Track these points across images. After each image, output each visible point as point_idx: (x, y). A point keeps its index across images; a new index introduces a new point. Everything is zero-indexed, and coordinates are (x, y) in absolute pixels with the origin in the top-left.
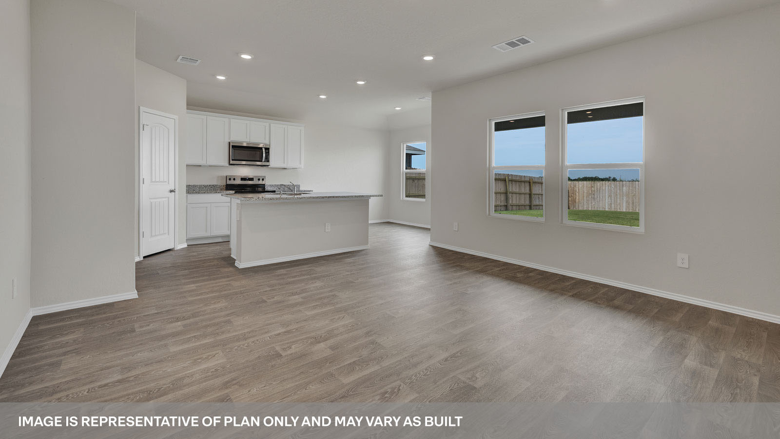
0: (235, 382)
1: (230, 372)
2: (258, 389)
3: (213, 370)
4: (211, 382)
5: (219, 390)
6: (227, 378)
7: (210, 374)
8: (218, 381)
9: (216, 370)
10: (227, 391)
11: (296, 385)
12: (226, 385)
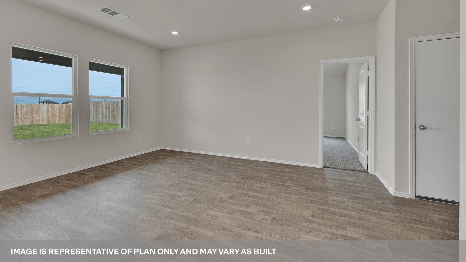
0: (305, 220)
1: (304, 226)
2: (298, 212)
3: (312, 233)
4: (316, 227)
5: (314, 221)
6: (308, 224)
7: (315, 232)
8: (312, 225)
9: (310, 232)
10: (311, 219)
11: (283, 205)
12: (310, 222)
